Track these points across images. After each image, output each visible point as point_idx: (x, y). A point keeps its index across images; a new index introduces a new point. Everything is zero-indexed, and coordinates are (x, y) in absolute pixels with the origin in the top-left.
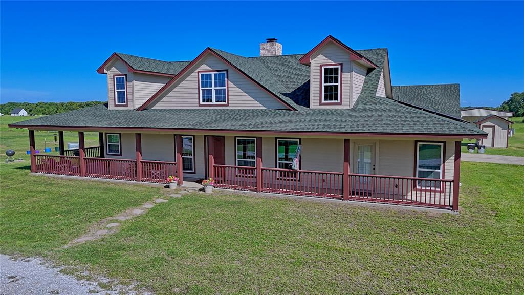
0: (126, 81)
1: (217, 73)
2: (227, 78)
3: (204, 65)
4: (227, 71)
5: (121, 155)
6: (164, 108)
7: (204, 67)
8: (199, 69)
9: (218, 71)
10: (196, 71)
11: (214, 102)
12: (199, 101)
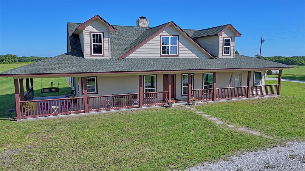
0: (103, 37)
1: (173, 37)
2: (179, 40)
3: (164, 31)
4: (178, 36)
5: (97, 93)
6: (136, 58)
7: (164, 33)
8: (161, 34)
9: (173, 36)
10: (159, 35)
11: (170, 54)
12: (161, 54)
